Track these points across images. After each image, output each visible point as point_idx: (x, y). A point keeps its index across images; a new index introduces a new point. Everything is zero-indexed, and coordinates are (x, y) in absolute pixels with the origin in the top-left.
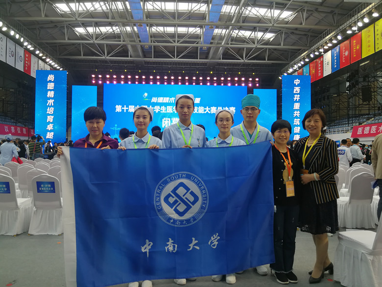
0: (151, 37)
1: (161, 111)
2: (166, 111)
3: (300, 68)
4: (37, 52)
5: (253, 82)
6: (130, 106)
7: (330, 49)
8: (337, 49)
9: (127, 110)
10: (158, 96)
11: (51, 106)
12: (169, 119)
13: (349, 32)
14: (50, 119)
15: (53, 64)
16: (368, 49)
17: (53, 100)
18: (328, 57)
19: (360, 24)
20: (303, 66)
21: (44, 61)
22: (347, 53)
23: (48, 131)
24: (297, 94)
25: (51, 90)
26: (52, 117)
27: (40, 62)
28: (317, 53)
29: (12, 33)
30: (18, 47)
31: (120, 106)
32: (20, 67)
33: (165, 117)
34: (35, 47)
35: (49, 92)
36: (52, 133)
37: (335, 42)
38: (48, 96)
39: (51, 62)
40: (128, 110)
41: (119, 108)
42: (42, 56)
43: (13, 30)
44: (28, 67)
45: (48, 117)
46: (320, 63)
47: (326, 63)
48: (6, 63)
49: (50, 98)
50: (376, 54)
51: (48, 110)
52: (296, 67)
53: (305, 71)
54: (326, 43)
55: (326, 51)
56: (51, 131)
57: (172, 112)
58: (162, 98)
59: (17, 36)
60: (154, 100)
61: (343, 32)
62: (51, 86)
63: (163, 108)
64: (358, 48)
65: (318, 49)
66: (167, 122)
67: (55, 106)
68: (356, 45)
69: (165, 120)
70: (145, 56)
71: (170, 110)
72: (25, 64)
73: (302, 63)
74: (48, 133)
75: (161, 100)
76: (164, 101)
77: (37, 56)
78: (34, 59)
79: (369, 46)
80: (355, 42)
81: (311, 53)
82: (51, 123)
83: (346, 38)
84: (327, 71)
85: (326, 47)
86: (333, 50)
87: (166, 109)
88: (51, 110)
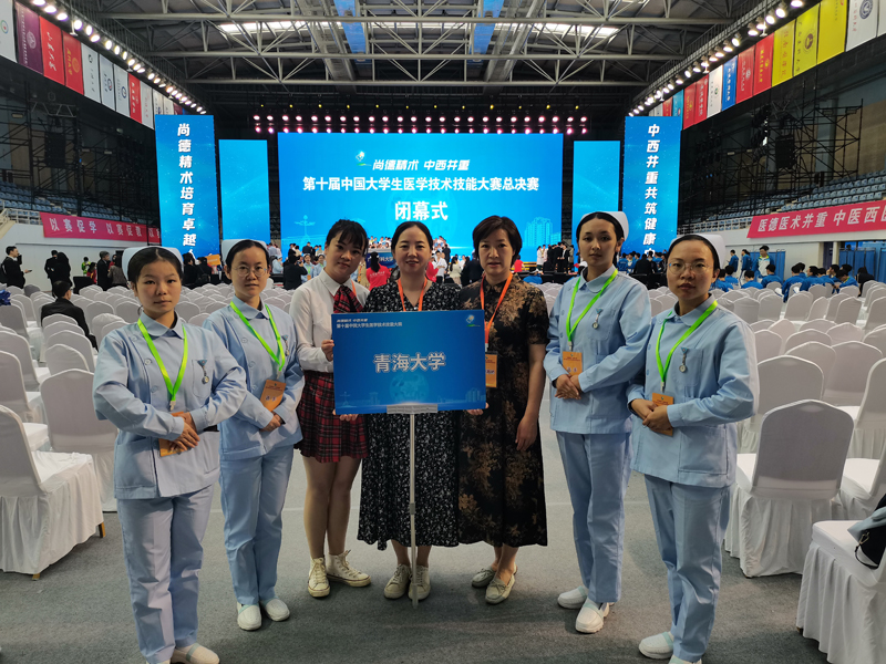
0: (370, 37)
1: (392, 187)
2: (402, 187)
3: (666, 97)
4: (151, 76)
5: (577, 125)
6: (331, 179)
7: (722, 62)
8: (732, 64)
9: (326, 186)
10: (386, 157)
11: (188, 185)
12: (409, 204)
13: (753, 33)
14: (188, 208)
15: (179, 96)
16: (783, 69)
17: (191, 174)
18: (717, 78)
19: (771, 20)
20: (672, 93)
21: (163, 92)
22: (748, 74)
23: (186, 231)
24: (653, 154)
25: (185, 154)
26: (192, 205)
27: (156, 94)
28: (697, 70)
29: (108, 45)
30: (118, 69)
31: (312, 179)
32: (124, 110)
33: (399, 199)
34: (146, 67)
35: (182, 157)
36: (194, 236)
37: (728, 49)
38: (181, 165)
39: (174, 93)
40: (328, 186)
41: (309, 183)
42: (160, 83)
43: (109, 38)
44: (136, 106)
45: (185, 205)
46: (704, 90)
47: (714, 89)
48: (101, 104)
49: (184, 170)
50: (795, 79)
51: (183, 192)
52: (659, 95)
53: (675, 102)
54: (714, 51)
55: (714, 66)
56: (190, 232)
57: (413, 189)
58: (393, 162)
59: (117, 50)
60: (378, 165)
61: (743, 31)
62: (185, 145)
63: (396, 181)
64: (767, 65)
65: (700, 61)
66: (403, 210)
67: (195, 183)
68: (764, 60)
69: (401, 206)
70: (357, 76)
71: (410, 185)
72: (130, 101)
73: (671, 87)
74: (186, 235)
75: (391, 165)
76: (398, 168)
77: (151, 84)
78: (145, 90)
79: (785, 64)
80: (762, 52)
81: (686, 69)
82: (191, 216)
83: (748, 43)
84: (715, 107)
85: (713, 59)
86: (726, 65)
87: (403, 184)
88: (187, 193)
